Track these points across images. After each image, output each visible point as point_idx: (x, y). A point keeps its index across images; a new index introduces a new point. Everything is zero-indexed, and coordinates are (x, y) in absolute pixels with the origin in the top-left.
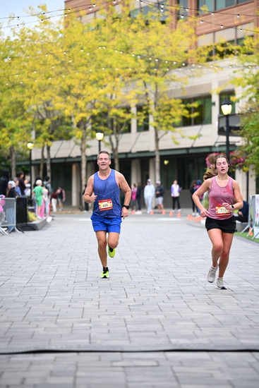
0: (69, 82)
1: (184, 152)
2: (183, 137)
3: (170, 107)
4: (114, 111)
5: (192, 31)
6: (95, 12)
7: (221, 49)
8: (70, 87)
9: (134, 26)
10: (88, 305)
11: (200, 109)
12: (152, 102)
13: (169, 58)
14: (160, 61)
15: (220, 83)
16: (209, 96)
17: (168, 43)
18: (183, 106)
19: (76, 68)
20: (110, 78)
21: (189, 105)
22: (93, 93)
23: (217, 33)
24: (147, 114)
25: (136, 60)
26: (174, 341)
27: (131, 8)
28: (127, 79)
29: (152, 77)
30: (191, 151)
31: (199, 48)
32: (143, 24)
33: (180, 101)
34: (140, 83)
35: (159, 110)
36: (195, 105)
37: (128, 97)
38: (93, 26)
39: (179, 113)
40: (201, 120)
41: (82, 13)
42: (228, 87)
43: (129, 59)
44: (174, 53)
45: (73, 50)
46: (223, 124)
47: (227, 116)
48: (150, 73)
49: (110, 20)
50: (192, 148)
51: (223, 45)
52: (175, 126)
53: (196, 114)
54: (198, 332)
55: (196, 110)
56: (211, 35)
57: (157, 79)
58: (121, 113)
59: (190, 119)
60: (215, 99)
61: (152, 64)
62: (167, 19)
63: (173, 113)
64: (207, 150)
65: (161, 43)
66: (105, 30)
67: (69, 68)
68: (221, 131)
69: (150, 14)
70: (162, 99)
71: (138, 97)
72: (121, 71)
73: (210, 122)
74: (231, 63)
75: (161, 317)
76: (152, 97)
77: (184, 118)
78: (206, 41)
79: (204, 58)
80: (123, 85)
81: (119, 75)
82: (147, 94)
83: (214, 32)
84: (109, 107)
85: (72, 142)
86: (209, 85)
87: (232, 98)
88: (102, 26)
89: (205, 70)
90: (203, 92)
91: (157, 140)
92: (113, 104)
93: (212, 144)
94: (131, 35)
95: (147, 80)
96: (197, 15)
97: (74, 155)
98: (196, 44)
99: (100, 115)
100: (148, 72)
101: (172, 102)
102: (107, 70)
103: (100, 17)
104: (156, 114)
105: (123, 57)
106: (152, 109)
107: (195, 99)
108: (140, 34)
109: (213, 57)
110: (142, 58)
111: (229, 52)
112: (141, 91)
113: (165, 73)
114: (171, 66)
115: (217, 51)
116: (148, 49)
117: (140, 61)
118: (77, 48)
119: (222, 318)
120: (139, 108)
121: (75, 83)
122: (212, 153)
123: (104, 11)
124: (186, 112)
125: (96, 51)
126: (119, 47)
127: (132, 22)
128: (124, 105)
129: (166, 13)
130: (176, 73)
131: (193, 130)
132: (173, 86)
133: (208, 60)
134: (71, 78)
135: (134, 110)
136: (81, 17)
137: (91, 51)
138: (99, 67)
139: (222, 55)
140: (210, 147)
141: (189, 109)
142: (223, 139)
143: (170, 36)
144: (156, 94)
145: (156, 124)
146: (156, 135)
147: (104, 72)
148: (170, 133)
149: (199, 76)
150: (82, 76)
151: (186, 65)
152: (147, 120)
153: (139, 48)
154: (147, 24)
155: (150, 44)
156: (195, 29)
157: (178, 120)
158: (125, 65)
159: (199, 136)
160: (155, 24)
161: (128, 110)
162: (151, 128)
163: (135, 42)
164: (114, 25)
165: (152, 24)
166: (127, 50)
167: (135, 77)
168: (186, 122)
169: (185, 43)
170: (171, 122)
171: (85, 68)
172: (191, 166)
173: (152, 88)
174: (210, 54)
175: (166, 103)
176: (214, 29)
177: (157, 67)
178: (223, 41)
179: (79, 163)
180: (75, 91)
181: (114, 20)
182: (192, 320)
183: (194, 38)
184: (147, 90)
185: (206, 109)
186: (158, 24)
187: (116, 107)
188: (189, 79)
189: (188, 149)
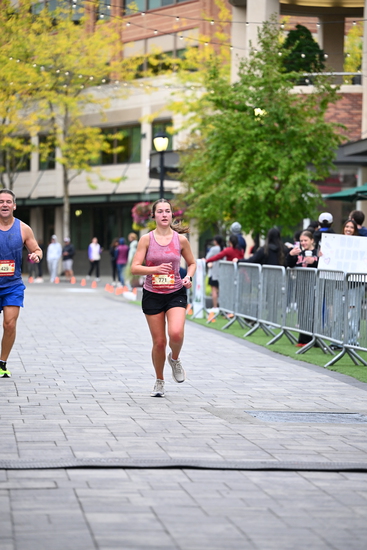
1: (103, 199)
2: (102, 179)
3: (84, 139)
4: (7, 141)
5: (115, 36)
7: (155, 62)
9: (36, 26)
11: (126, 142)
12: (60, 130)
13: (84, 72)
14: (72, 75)
15: (153, 109)
16: (138, 126)
17: (83, 51)
18: (102, 137)
20: (2, 96)
21: (111, 137)
23: (150, 41)
24: (53, 147)
25: (38, 72)
26: (80, 454)
28: (26, 98)
29: (61, 96)
30: (112, 199)
31: (125, 60)
32: (48, 23)
33: (97, 130)
34: (43, 104)
35: (70, 142)
36: (119, 136)
37: (27, 122)
39: (97, 146)
40: (127, 157)
42: (164, 114)
43: (30, 71)
44: (91, 65)
46: (157, 164)
47: (162, 153)
48: (57, 91)
49: (3, 16)
50: (114, 194)
51: (158, 57)
52: (91, 163)
53: (119, 149)
54: (112, 442)
55: (120, 143)
56: (142, 43)
57: (67, 99)
58: (17, 144)
59: (112, 155)
60: (146, 129)
61: (61, 79)
62: (83, 19)
63: (88, 146)
64: (134, 198)
65: (73, 50)
68: (153, 173)
69: (58, 10)
70: (73, 127)
71: (41, 122)
72: (17, 87)
73: (138, 160)
74: (168, 81)
75: (64, 422)
76: (60, 123)
77: (103, 153)
78: (134, 50)
79: (132, 74)
80: (20, 105)
81: (14, 92)
82: (53, 119)
83: (146, 38)
84: (1, 135)
86: (139, 110)
87: (169, 130)
89: (132, 90)
90: (130, 119)
91: (66, 182)
92: (6, 131)
93: (140, 189)
94: (32, 37)
95: (54, 101)
96: (123, 15)
98: (121, 54)
100: (55, 88)
101: (88, 131)
104: (65, 146)
105: (20, 68)
106: (60, 139)
107: (119, 129)
108: (45, 37)
109: (144, 73)
110: (48, 69)
111: (166, 67)
112: (44, 114)
113: (79, 91)
114: (87, 83)
115: (149, 65)
116: (56, 57)
117: (45, 74)
119: (145, 424)
120: (43, 138)
122: (140, 201)
124: (106, 146)
126: (15, 53)
127: (34, 20)
128: (22, 133)
129: (81, 10)
130: (94, 93)
131: (115, 171)
132: (89, 109)
133: (138, 77)
135: (35, 140)
139: (156, 71)
140: (138, 194)
141: (112, 143)
142: (156, 183)
143: (86, 42)
144: (66, 119)
145: (65, 161)
146: (65, 175)
148: (84, 174)
149: (126, 96)
151: (108, 82)
152: (52, 155)
153: (42, 56)
154: (54, 23)
155: (58, 51)
156: (120, 33)
157: (95, 156)
158: (24, 79)
159: (124, 178)
160: (66, 24)
161: (26, 139)
162: (59, 166)
163: (38, 48)
164: (9, 24)
165: (62, 25)
166: (27, 58)
167: (38, 95)
168: (107, 159)
169: (107, 53)
170: (86, 158)
172: (111, 219)
173: (59, 111)
174: (141, 68)
175: (79, 132)
176: (145, 35)
177: (67, 83)
178: (158, 51)
181: (9, 16)
182: (106, 426)
183: (118, 46)
184: (54, 114)
185: (134, 143)
186: (70, 24)
187: (10, 134)
188: (111, 102)
189: (108, 196)
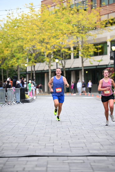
0: (43, 37)
1: (95, 67)
2: (94, 61)
3: (88, 48)
4: (63, 49)
5: (98, 13)
6: (55, 6)
7: (111, 21)
8: (44, 39)
9: (72, 12)
10: (52, 136)
11: (102, 48)
12: (80, 45)
13: (88, 26)
14: (84, 27)
15: (111, 37)
16: (106, 43)
17: (87, 19)
18: (94, 47)
19: (46, 31)
20: (61, 35)
21: (97, 47)
22: (54, 42)
23: (109, 15)
24: (78, 51)
25: (73, 27)
26: (91, 151)
27: (71, 4)
28: (69, 35)
29: (80, 34)
30: (98, 67)
31: (101, 21)
32: (76, 11)
33: (93, 45)
34: (75, 37)
35: (84, 49)
36: (100, 46)
37: (69, 43)
38: (54, 12)
39: (92, 50)
40: (102, 53)
41: (49, 6)
43: (70, 27)
44: (90, 23)
45: (45, 23)
46: (113, 55)
47: (114, 51)
48: (79, 33)
49: (61, 9)
50: (99, 66)
51: (112, 20)
52: (90, 56)
53: (100, 51)
54: (102, 148)
55: (100, 49)
56: (107, 15)
57: (83, 35)
58: (66, 50)
59: (97, 53)
60: (109, 44)
61: (80, 29)
62: (87, 9)
63: (90, 50)
64: (105, 67)
65: (84, 19)
66: (59, 14)
67: (43, 31)
68: (111, 58)
69: (79, 6)
70: (85, 44)
71: (74, 43)
72: (66, 32)
73: (106, 54)
75: (85, 141)
76: (80, 43)
77: (95, 52)
78: (104, 18)
79: (104, 26)
80: (67, 38)
81: (65, 34)
82: (78, 42)
83: (108, 14)
84: (61, 48)
85: (45, 64)
86: (106, 38)
88: (58, 12)
89: (104, 31)
90: (103, 40)
91: (83, 62)
92: (63, 46)
93: (107, 64)
94: (71, 16)
95: (78, 36)
96: (100, 6)
97: (45, 69)
98: (100, 19)
99: (57, 51)
100: (78, 32)
101: (89, 45)
102: (60, 32)
103: (57, 8)
104: (82, 51)
105: (67, 26)
106: (80, 48)
107: (100, 44)
108: (75, 15)
109: (108, 25)
112: (75, 40)
113: (86, 32)
114: (89, 29)
115: (109, 23)
116: (78, 22)
117: (75, 27)
118: (47, 22)
119: (112, 142)
120: (75, 48)
121: (46, 37)
122: (107, 68)
123: (59, 5)
124: (96, 50)
125: (55, 23)
126: (65, 21)
127: (71, 10)
128: (68, 47)
129: (87, 6)
130: (91, 33)
131: (99, 58)
132: (89, 38)
133: (106, 26)
134: (44, 35)
135: (72, 49)
136: (48, 8)
137: (53, 23)
138: (56, 30)
139: (112, 24)
140: (107, 65)
141: (97, 49)
142: (112, 61)
143: (88, 16)
144: (82, 42)
145: (82, 55)
146: (82, 60)
147: (59, 32)
148: (88, 59)
149: (102, 33)
150: (49, 34)
151: (96, 29)
152: (78, 53)
153: (74, 21)
154: (78, 11)
155: (79, 19)
156: (100, 13)
157: (92, 53)
158: (68, 29)
159: (102, 60)
160: (82, 11)
161: (69, 49)
162: (80, 57)
163: (73, 19)
164: (63, 12)
165: (80, 11)
166: (69, 22)
167: (73, 34)
168: (96, 54)
169: (95, 19)
170: (89, 54)
171: (50, 31)
172: (98, 74)
173: (80, 39)
174: (107, 24)
175: (86, 46)
176: (108, 12)
177: (82, 30)
178: (112, 18)
179: (48, 73)
180: (46, 41)
181: (63, 9)
182: (99, 142)
183: (99, 17)
184: (78, 40)
185: (105, 49)
186: (83, 11)
187: (64, 48)
188: (97, 35)
189: (96, 66)
